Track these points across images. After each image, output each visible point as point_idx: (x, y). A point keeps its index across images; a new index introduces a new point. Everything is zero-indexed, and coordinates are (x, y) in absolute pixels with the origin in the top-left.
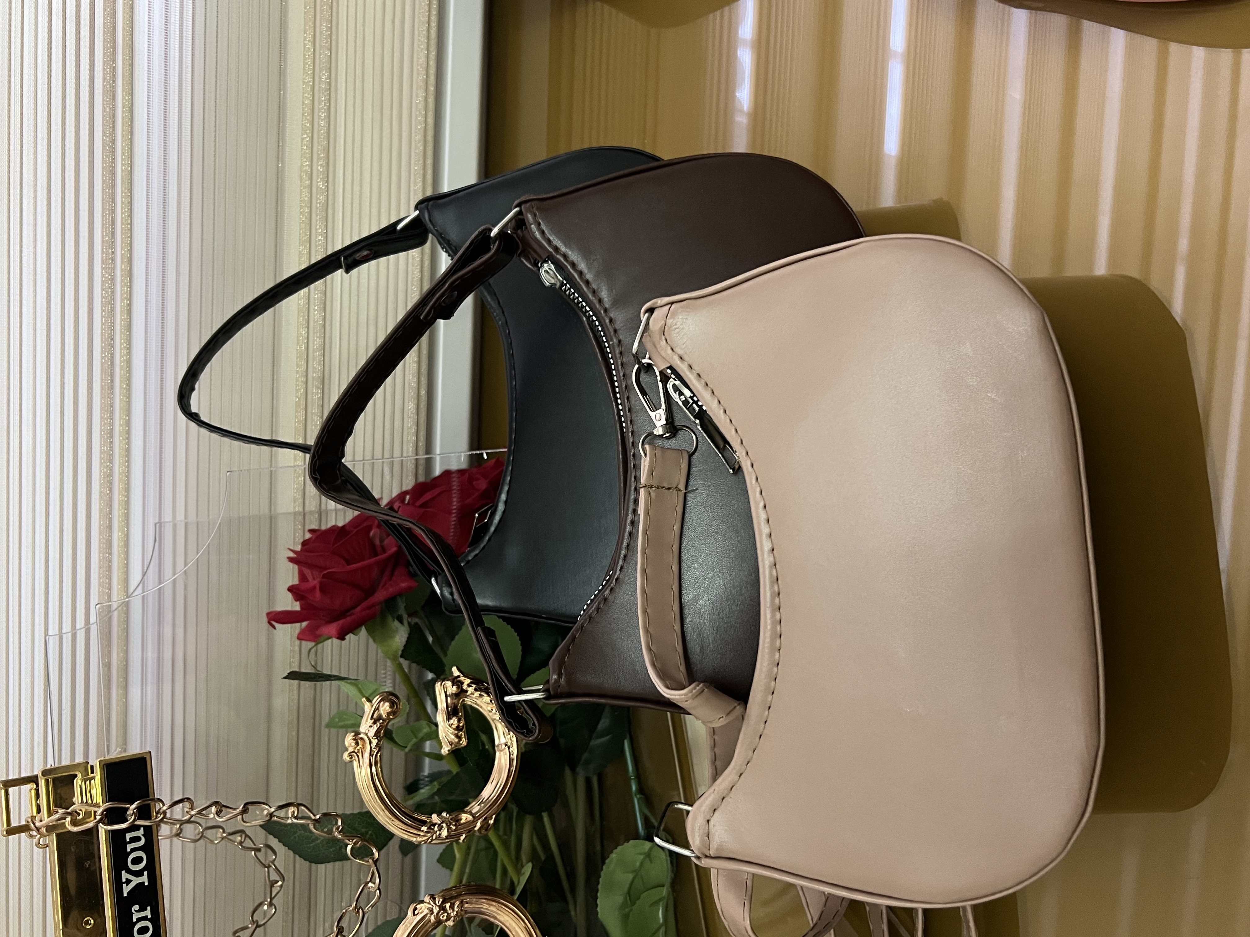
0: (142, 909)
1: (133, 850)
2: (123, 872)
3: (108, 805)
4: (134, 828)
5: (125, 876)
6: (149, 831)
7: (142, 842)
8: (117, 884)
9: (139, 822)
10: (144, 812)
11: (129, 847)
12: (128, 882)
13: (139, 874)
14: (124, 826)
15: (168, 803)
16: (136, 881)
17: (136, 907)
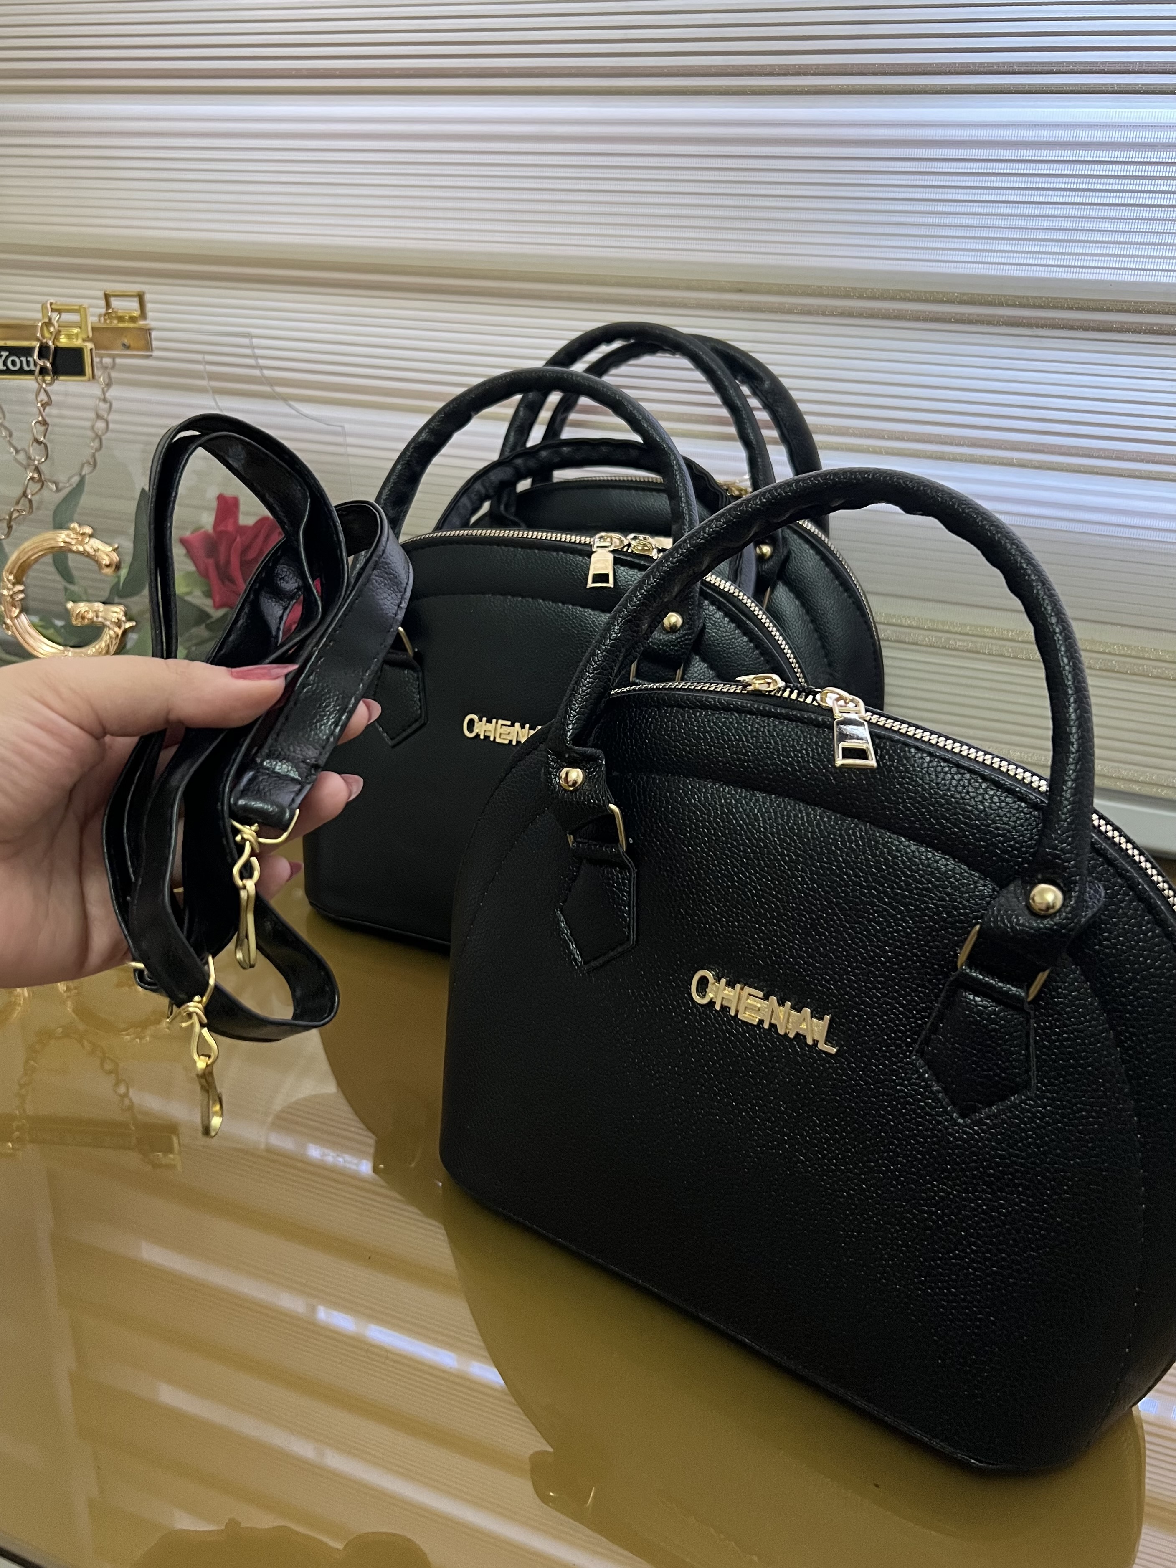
1: (21, 362)
2: (7, 353)
3: (52, 346)
4: (35, 364)
6: (31, 373)
7: (26, 368)
9: (38, 367)
10: (43, 371)
11: (24, 359)
14: (36, 356)
15: (48, 388)
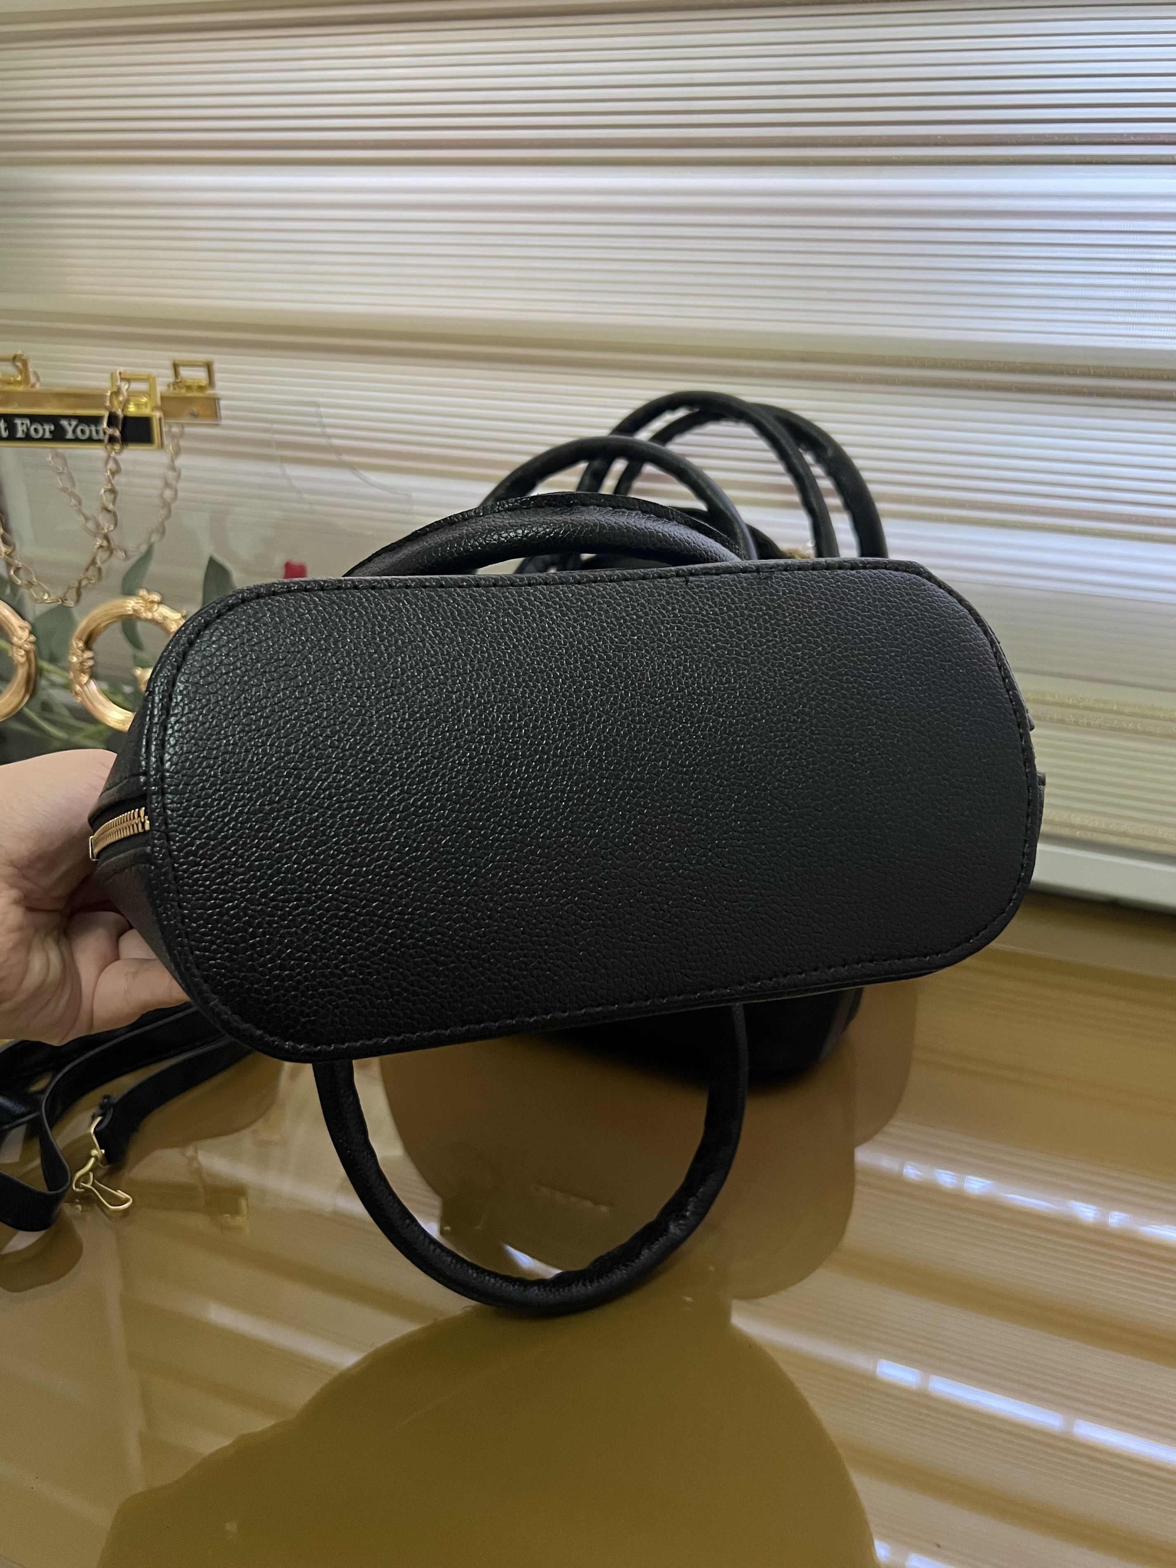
0: (51, 432)
2: (77, 422)
3: (121, 415)
5: (74, 423)
7: (95, 436)
8: (69, 417)
9: (107, 436)
12: (70, 425)
13: (74, 431)
14: (104, 425)
16: (70, 430)
17: (52, 427)
